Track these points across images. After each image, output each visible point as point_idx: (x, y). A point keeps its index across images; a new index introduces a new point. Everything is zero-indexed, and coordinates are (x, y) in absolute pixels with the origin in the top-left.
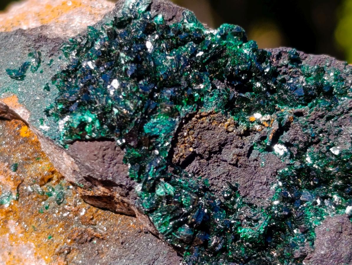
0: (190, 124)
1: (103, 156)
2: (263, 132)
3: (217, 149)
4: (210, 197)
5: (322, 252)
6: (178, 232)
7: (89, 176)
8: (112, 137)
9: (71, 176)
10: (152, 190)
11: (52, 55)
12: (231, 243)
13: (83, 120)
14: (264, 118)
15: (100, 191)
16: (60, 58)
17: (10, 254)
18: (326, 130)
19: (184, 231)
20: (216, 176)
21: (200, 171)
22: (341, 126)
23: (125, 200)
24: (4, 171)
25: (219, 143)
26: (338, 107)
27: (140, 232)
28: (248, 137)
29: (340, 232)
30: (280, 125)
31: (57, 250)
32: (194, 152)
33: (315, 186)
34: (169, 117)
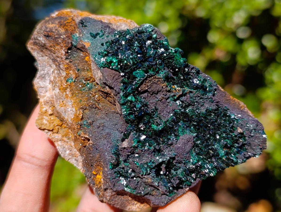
0: (150, 79)
1: (114, 77)
2: (175, 93)
3: (156, 93)
4: (146, 108)
5: (179, 146)
6: (130, 116)
7: (105, 82)
8: (120, 71)
9: (98, 81)
10: (127, 97)
11: (109, 34)
12: (147, 129)
13: (112, 60)
14: (178, 88)
15: (107, 90)
16: (112, 36)
17: (62, 102)
18: (198, 102)
19: (132, 117)
20: (151, 102)
21: (146, 98)
22: (204, 103)
23: (115, 97)
24: (73, 70)
25: (158, 90)
26: (206, 96)
27: (115, 112)
28: (169, 93)
29: (188, 141)
30: (183, 93)
31: (81, 107)
32: (147, 90)
33: (186, 121)
34: (144, 72)
